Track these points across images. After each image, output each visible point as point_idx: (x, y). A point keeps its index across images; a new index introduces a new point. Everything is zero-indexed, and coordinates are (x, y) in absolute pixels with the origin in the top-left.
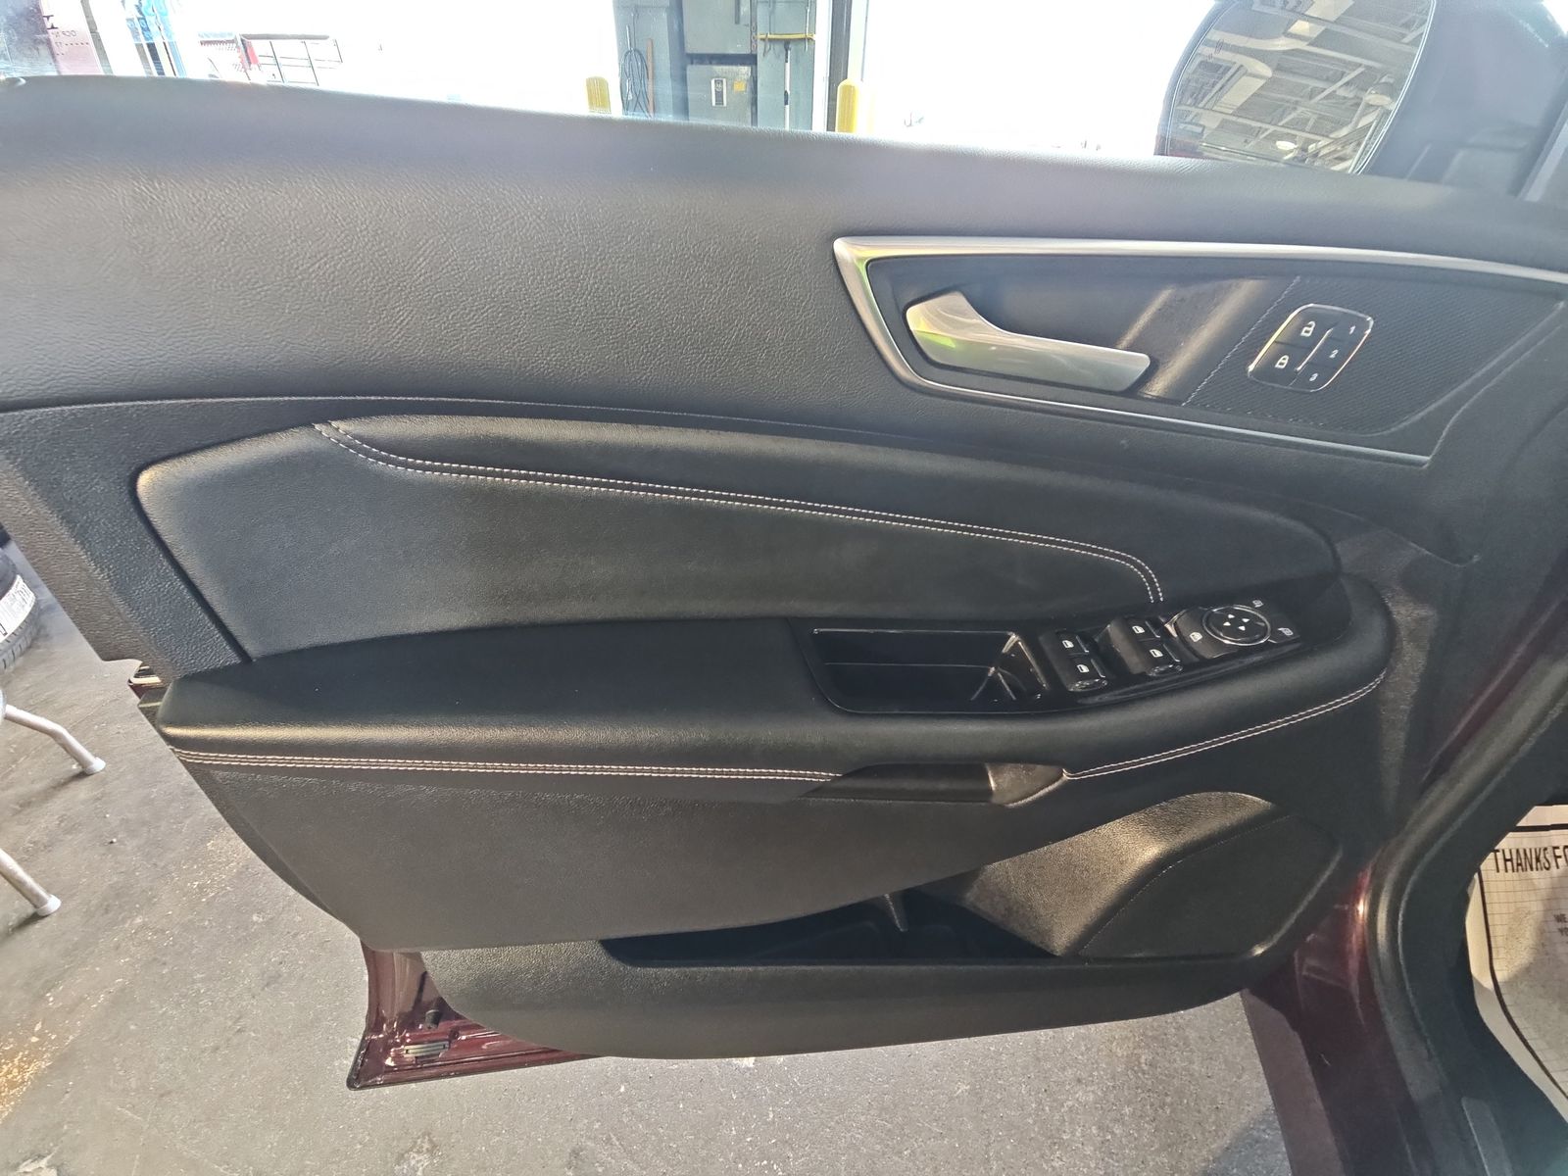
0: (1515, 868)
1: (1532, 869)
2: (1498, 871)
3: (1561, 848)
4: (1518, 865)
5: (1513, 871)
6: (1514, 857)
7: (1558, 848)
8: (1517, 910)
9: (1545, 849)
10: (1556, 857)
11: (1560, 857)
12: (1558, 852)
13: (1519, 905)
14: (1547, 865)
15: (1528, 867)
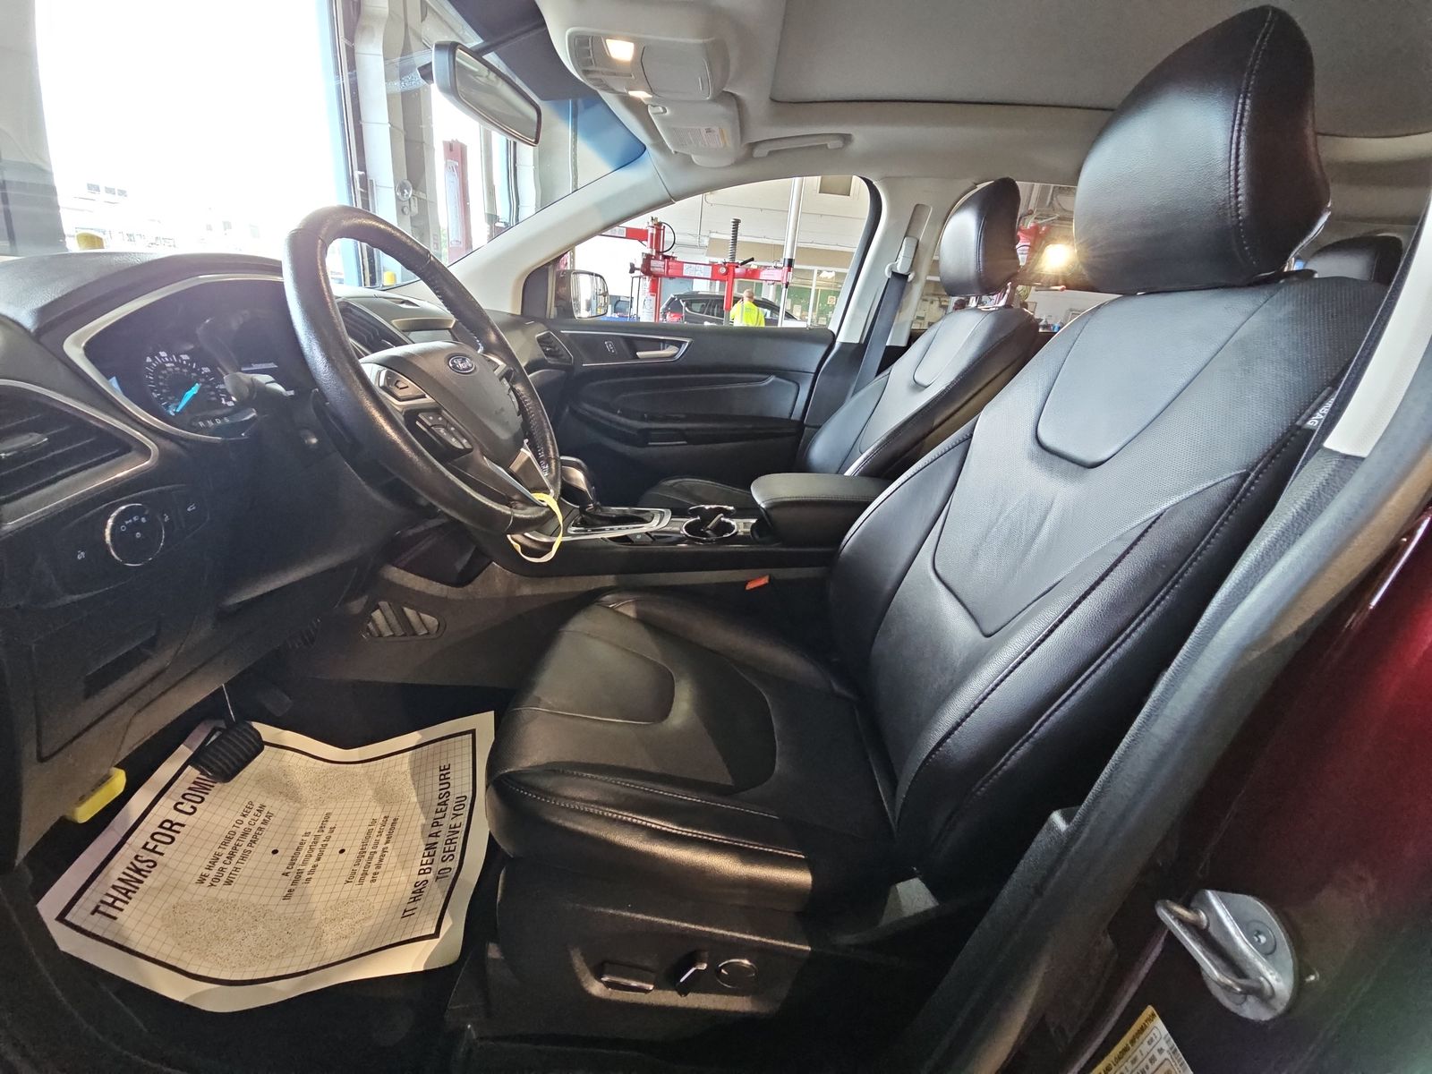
0: (126, 899)
1: (141, 882)
2: (115, 918)
3: (150, 840)
4: (126, 895)
5: (127, 903)
6: (115, 893)
7: (147, 843)
8: (163, 919)
9: (136, 857)
10: (153, 850)
11: (156, 846)
12: (150, 846)
13: (160, 916)
14: (151, 864)
15: (136, 884)
